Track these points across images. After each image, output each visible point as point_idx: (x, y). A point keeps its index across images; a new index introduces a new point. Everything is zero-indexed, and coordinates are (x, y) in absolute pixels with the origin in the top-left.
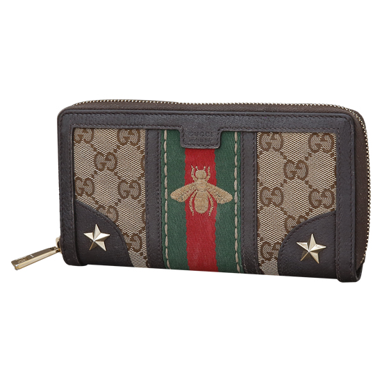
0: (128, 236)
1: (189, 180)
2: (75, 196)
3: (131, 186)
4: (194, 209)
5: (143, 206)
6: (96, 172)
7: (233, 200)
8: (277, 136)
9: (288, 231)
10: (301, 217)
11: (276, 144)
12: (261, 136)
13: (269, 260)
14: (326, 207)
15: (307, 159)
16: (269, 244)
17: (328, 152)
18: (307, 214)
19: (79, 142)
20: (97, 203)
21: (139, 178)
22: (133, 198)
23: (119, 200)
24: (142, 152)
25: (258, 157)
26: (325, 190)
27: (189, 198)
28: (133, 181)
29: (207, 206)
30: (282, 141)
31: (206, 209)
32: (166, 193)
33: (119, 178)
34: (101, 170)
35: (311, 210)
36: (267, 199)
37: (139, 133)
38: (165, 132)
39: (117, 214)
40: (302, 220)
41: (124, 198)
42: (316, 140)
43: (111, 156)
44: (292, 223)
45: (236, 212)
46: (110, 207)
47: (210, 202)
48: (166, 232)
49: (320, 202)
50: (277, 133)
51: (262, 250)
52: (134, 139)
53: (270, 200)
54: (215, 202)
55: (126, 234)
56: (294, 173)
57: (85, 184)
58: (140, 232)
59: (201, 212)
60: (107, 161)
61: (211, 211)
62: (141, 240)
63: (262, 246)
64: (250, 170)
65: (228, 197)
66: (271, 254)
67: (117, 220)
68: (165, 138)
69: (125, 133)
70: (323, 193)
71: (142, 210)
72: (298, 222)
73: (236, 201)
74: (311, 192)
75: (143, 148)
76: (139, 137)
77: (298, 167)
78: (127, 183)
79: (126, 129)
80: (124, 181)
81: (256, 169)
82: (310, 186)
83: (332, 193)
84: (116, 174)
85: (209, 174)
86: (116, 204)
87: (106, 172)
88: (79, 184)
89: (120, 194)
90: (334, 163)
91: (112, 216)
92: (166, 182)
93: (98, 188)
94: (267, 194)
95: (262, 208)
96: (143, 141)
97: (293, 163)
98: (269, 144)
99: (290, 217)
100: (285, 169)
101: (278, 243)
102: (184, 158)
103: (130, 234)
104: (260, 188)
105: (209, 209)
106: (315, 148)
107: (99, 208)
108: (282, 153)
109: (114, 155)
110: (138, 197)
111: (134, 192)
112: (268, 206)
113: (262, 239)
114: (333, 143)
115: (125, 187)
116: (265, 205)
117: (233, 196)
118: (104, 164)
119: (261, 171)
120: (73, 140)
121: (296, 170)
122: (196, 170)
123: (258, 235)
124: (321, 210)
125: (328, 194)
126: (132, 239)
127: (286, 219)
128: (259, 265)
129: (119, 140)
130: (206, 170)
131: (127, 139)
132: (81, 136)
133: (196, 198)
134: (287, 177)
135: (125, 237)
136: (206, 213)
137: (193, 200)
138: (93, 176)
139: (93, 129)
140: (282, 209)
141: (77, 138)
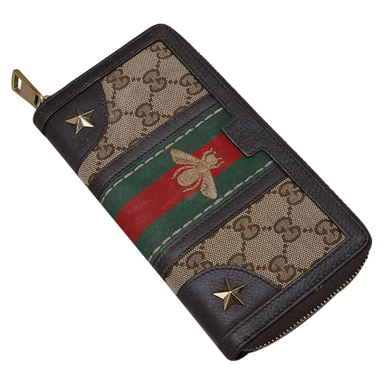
0: (106, 142)
1: (198, 155)
2: (103, 78)
3: (151, 114)
4: (177, 176)
5: (143, 134)
6: (139, 79)
7: (215, 200)
8: (300, 194)
9: (228, 264)
10: (251, 264)
11: (293, 198)
12: (288, 182)
13: (189, 268)
14: (278, 278)
15: (305, 231)
16: (203, 257)
17: (326, 243)
18: (258, 268)
19: (152, 51)
20: (114, 98)
21: (164, 116)
22: (143, 122)
23: (131, 113)
24: (188, 103)
25: (269, 192)
26: (293, 266)
27: (183, 165)
28: (157, 113)
29: (190, 184)
30: (300, 201)
31: (186, 185)
32: (170, 145)
33: (151, 100)
34: (144, 81)
35: (264, 268)
36: (241, 225)
37: (201, 90)
38: (221, 109)
39: (118, 120)
40: (249, 268)
41: (137, 115)
42: (327, 226)
43: (163, 82)
44: (239, 261)
45: (206, 210)
46: (120, 110)
47: (195, 183)
48: (136, 169)
49: (279, 269)
50: (303, 192)
51: (193, 254)
52: (193, 89)
53: (242, 228)
54: (199, 187)
55: (106, 139)
56: (283, 230)
57: (121, 79)
58: (118, 149)
59: (180, 183)
60: (156, 81)
61: (188, 189)
62: (112, 153)
63: (196, 253)
64: (253, 194)
65: (213, 194)
66: (196, 265)
67: (112, 123)
68: (216, 112)
69: (191, 79)
70: (289, 266)
71: (139, 136)
72: (244, 266)
73: (215, 203)
74: (280, 256)
75: (192, 101)
76: (198, 92)
77: (291, 229)
78: (151, 109)
79: (195, 78)
80: (151, 106)
81: (258, 199)
82: (284, 251)
83: (295, 274)
84: (151, 95)
85: (218, 166)
86: (126, 113)
87: (147, 87)
88: (116, 74)
89: (137, 110)
90: (321, 256)
91: (112, 117)
92: (180, 138)
93: (127, 90)
94: (246, 222)
95: (229, 227)
96: (197, 97)
97: (291, 223)
98: (288, 193)
99: (243, 255)
100: (279, 221)
101: (211, 263)
102: (214, 137)
103: (110, 141)
104: (244, 213)
105: (188, 187)
106: (320, 230)
107: (110, 102)
108: (290, 208)
109: (166, 83)
110: (147, 125)
111: (149, 120)
112: (236, 230)
113: (202, 248)
114: (336, 242)
115: (147, 110)
116: (234, 228)
117: (218, 198)
118: (151, 81)
119: (260, 204)
120: (149, 46)
121: (288, 230)
122: (212, 153)
123: (203, 242)
124: (271, 276)
125: (291, 271)
126: (106, 147)
127: (238, 254)
128: (176, 264)
129: (182, 78)
130: (219, 161)
131: (188, 84)
132: (158, 49)
133: (189, 171)
134: (275, 227)
135: (103, 139)
136: (184, 188)
137: (184, 170)
138: (133, 79)
139: (172, 53)
140: (244, 244)
141: (154, 47)
